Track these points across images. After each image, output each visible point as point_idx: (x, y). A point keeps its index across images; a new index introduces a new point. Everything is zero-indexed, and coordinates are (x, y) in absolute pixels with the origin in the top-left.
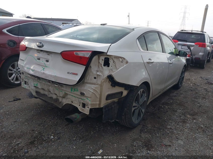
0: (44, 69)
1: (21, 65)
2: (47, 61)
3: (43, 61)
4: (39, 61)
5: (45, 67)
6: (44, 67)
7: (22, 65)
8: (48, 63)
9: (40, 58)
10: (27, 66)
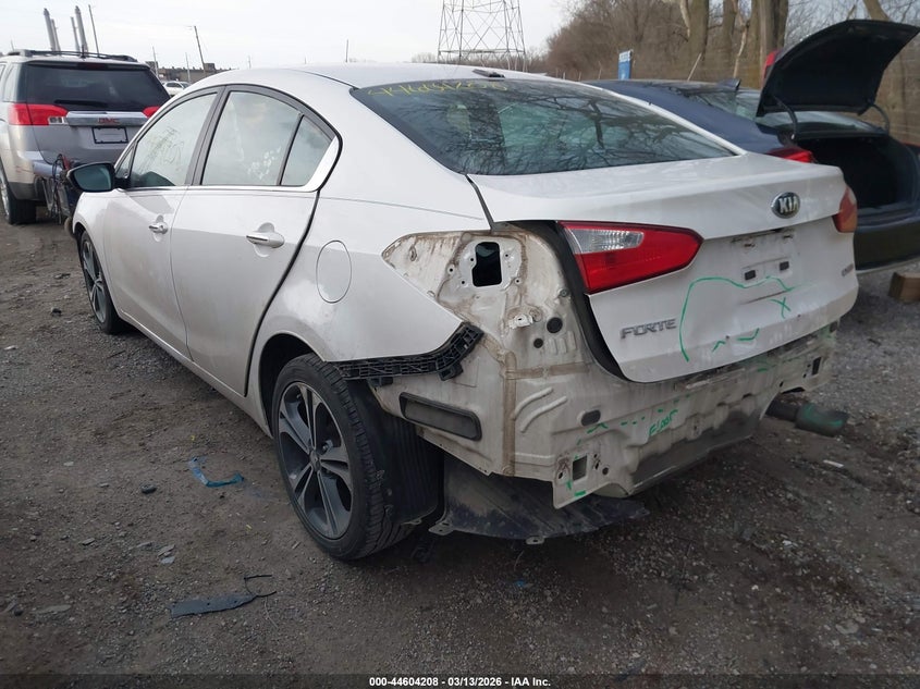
0: (783, 304)
1: (666, 356)
2: (784, 266)
3: (769, 278)
4: (752, 283)
5: (783, 296)
6: (780, 298)
7: (674, 354)
8: (789, 272)
9: (753, 269)
10: (712, 338)
